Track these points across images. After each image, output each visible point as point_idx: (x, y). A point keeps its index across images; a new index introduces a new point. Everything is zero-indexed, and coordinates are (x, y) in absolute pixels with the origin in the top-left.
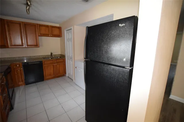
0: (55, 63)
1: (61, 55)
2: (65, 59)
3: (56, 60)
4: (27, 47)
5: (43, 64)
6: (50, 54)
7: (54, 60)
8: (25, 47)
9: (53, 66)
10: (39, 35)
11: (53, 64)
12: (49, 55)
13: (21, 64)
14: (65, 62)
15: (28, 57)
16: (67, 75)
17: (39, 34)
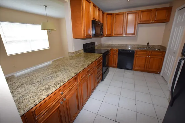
0: (149, 55)
1: (161, 46)
2: (165, 52)
3: (152, 51)
4: (126, 35)
5: (136, 53)
6: (147, 44)
7: (148, 52)
8: (124, 36)
9: (146, 58)
10: (139, 23)
11: (146, 56)
12: (145, 45)
13: (117, 50)
14: (164, 57)
15: (125, 45)
16: (161, 74)
17: (139, 21)
